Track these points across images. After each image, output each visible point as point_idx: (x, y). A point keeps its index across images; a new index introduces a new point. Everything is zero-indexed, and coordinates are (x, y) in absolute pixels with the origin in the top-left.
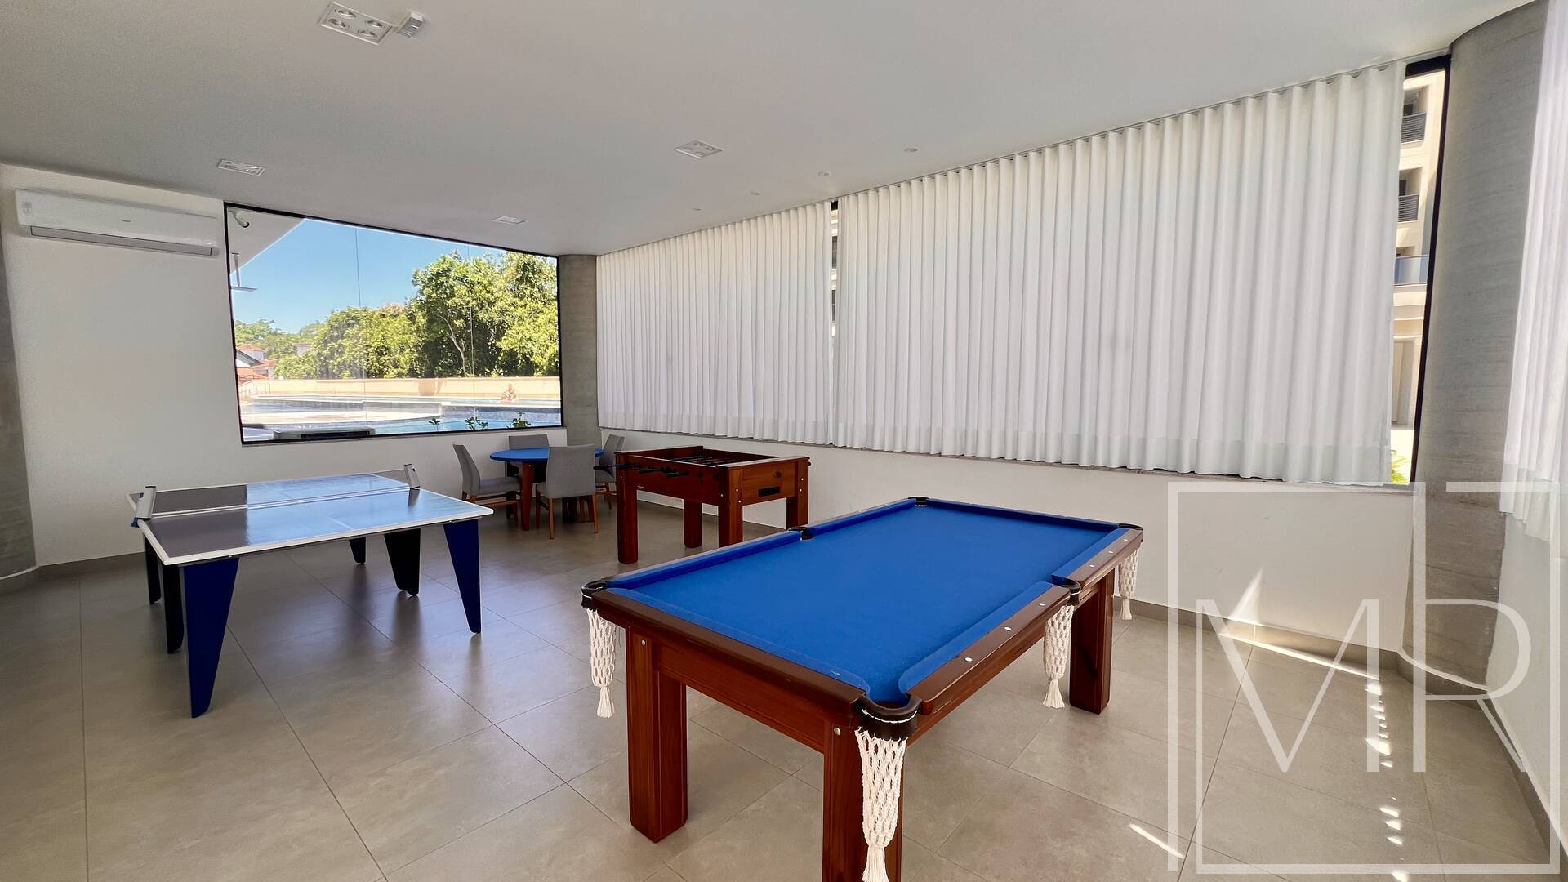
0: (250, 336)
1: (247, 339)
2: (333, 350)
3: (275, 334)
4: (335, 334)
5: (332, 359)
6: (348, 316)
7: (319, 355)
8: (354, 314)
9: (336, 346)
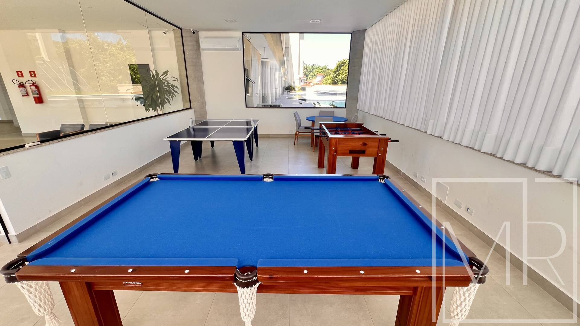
0: (322, 70)
1: (322, 72)
2: (337, 75)
3: (328, 69)
4: (338, 69)
5: (336, 78)
6: (343, 62)
7: (334, 76)
8: (344, 61)
9: (338, 73)
